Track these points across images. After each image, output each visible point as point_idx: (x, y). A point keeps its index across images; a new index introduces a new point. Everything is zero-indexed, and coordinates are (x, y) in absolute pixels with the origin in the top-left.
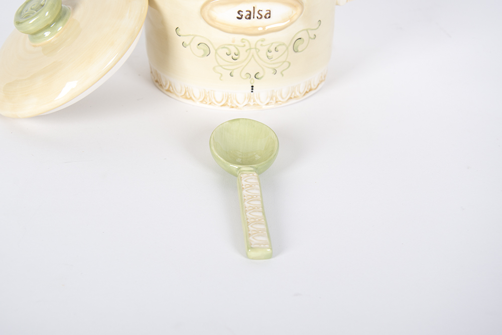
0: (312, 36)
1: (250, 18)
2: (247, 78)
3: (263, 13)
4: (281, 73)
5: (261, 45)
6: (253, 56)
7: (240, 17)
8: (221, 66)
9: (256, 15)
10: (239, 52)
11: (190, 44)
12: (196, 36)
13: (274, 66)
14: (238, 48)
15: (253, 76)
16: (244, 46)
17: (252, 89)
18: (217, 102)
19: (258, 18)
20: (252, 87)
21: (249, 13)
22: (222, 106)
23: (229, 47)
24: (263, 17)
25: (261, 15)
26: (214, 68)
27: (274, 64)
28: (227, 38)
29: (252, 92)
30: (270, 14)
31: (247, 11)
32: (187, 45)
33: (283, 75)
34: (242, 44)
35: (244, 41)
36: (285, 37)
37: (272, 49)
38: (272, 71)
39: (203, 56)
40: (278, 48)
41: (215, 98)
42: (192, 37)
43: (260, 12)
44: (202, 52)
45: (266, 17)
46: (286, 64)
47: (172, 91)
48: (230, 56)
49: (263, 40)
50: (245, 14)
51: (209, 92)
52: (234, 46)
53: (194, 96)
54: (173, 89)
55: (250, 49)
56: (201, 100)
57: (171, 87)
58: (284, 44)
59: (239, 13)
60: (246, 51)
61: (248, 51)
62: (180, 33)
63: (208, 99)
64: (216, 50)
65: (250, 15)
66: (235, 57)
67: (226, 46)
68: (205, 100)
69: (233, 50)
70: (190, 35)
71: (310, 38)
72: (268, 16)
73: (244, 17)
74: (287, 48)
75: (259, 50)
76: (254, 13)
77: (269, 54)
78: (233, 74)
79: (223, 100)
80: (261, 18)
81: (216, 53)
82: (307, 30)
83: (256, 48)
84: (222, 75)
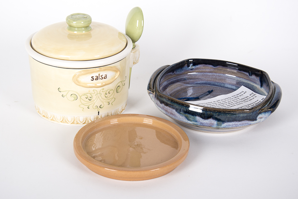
0: (124, 84)
1: (97, 80)
2: (96, 108)
3: (103, 77)
4: (112, 104)
5: (103, 92)
6: (99, 97)
7: (93, 79)
8: (83, 104)
9: (100, 77)
10: (92, 97)
11: (66, 95)
12: (70, 91)
13: (108, 101)
14: (92, 94)
15: (99, 107)
16: (95, 93)
17: (99, 113)
18: (81, 122)
19: (101, 79)
20: (99, 112)
21: (97, 77)
22: (83, 124)
23: (87, 94)
24: (103, 78)
25: (102, 78)
26: (79, 106)
27: (108, 100)
28: (86, 90)
29: (98, 115)
30: (106, 76)
31: (96, 76)
32: (65, 96)
33: (112, 105)
34: (94, 92)
35: (94, 90)
36: (112, 86)
37: (107, 93)
38: (108, 103)
39: (74, 100)
40: (110, 92)
41: (79, 120)
42: (68, 92)
43: (102, 76)
44: (73, 99)
45: (105, 78)
46: (113, 99)
47: (54, 120)
48: (88, 99)
49: (103, 89)
50: (95, 78)
51: (76, 118)
52: (90, 94)
53: (68, 121)
54: (55, 119)
55: (97, 94)
56: (72, 122)
57: (54, 118)
58: (112, 90)
59: (92, 78)
60: (95, 95)
61: (96, 95)
62: (60, 90)
63: (76, 121)
64: (80, 97)
65: (97, 78)
66: (90, 99)
67: (85, 94)
68: (74, 122)
69: (89, 96)
70: (66, 91)
71: (123, 85)
72: (105, 77)
73: (94, 79)
74: (114, 92)
75: (101, 94)
76: (99, 77)
77: (106, 95)
78: (89, 107)
79: (84, 121)
80: (102, 79)
81: (80, 98)
82: (121, 82)
83: (100, 93)
84: (83, 108)
